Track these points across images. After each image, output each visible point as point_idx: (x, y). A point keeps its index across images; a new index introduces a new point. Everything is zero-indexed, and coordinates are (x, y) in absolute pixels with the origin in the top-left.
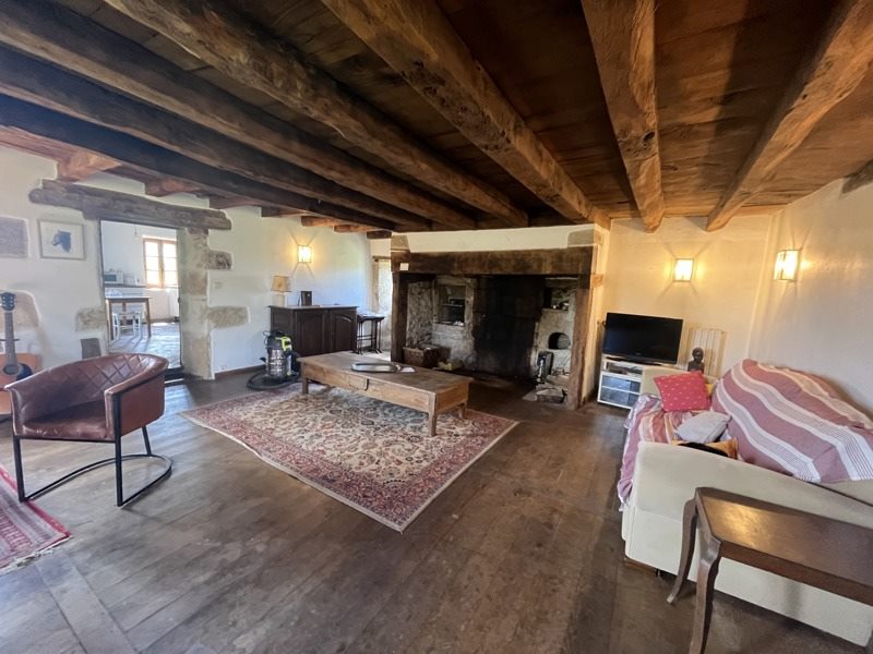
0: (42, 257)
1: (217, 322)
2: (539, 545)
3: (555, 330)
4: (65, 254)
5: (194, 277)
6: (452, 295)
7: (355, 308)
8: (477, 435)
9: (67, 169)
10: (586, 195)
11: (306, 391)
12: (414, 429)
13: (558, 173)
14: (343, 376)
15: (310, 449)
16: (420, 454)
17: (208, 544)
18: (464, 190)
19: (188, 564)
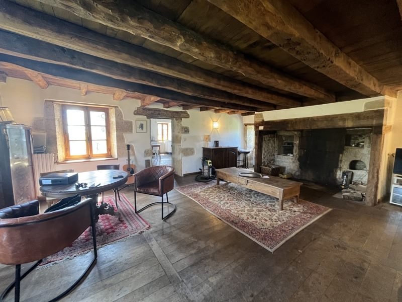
0: (136, 132)
1: (184, 154)
2: (356, 278)
3: (354, 159)
4: (142, 131)
5: (177, 136)
6: (285, 140)
7: (237, 148)
8: (307, 213)
9: (144, 103)
10: (378, 80)
11: (218, 184)
12: (271, 205)
13: (360, 72)
14: (235, 178)
15: (224, 208)
16: (276, 218)
17: (193, 239)
18: (300, 89)
19: (187, 245)
